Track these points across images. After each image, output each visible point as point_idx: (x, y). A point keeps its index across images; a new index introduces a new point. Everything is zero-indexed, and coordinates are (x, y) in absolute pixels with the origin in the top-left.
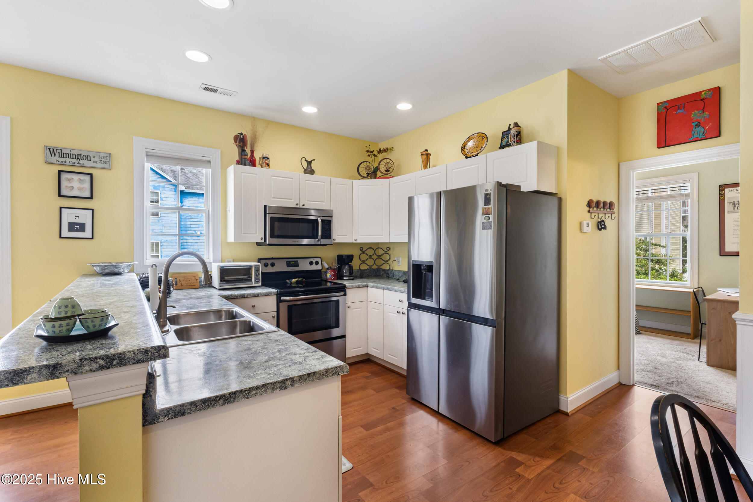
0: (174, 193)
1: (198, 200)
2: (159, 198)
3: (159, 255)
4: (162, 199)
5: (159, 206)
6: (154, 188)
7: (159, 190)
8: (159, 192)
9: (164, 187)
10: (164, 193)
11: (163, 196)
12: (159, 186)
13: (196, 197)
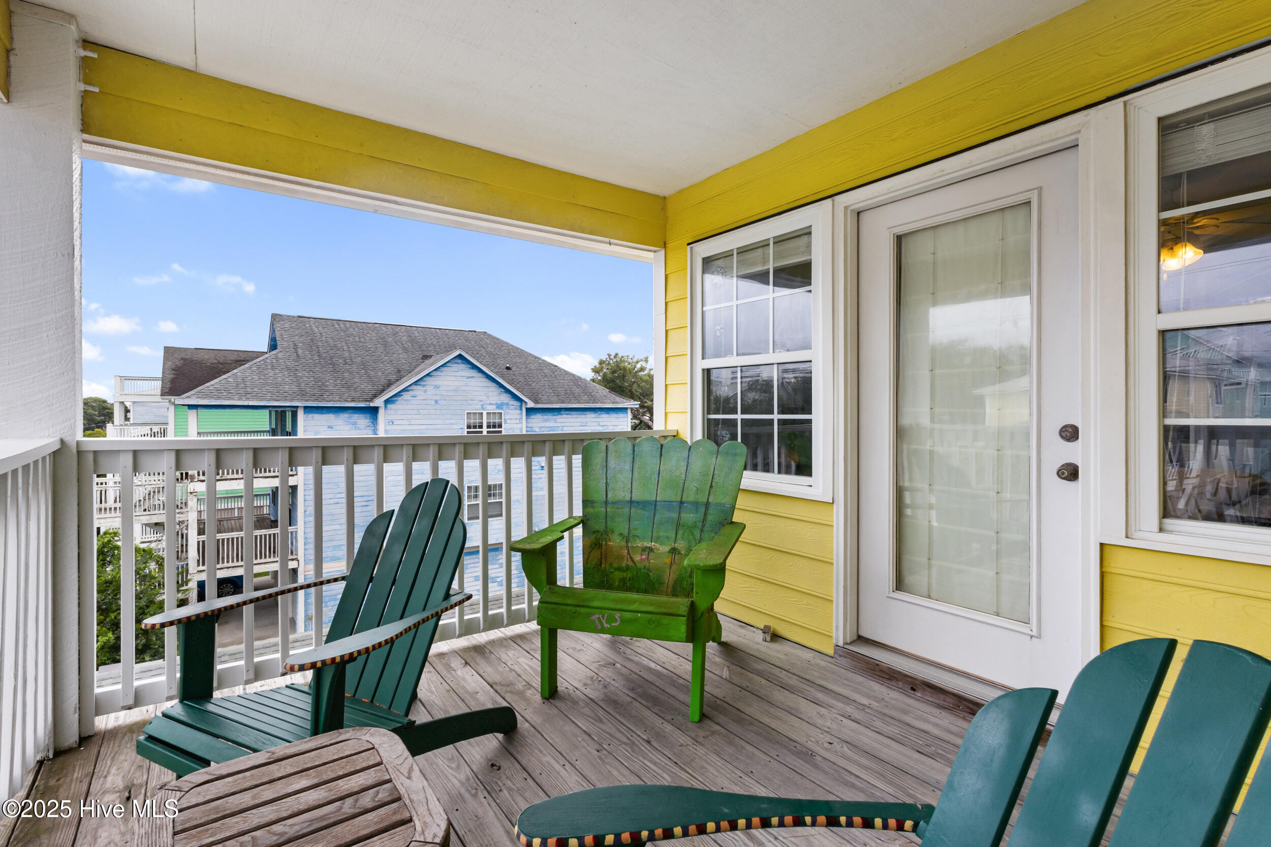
0: (519, 411)
1: (541, 417)
2: (503, 420)
3: (502, 502)
4: (506, 423)
5: (503, 433)
6: (498, 408)
7: (502, 409)
8: (503, 412)
9: (507, 404)
10: (508, 413)
11: (507, 418)
12: (502, 404)
13: (540, 413)
